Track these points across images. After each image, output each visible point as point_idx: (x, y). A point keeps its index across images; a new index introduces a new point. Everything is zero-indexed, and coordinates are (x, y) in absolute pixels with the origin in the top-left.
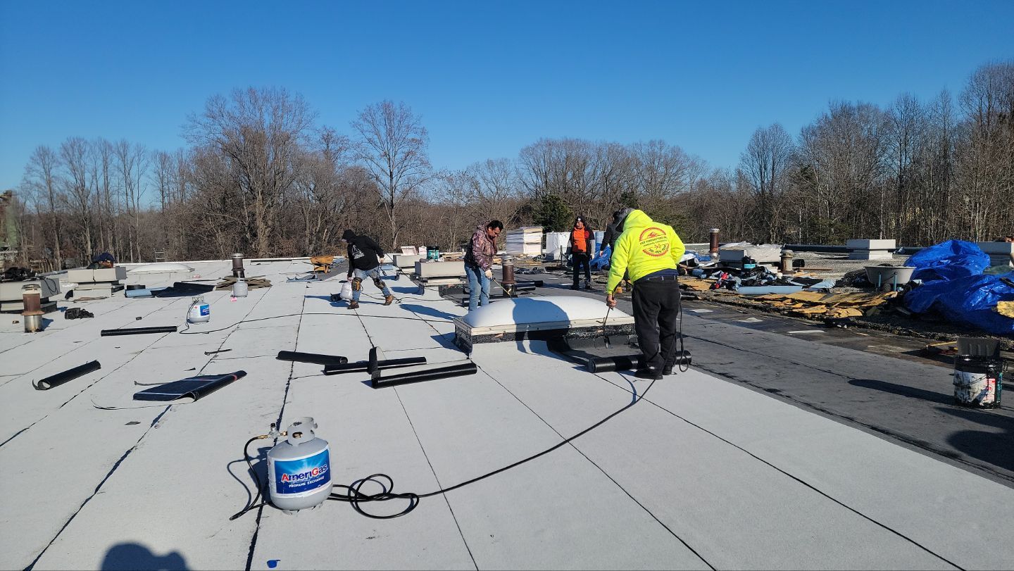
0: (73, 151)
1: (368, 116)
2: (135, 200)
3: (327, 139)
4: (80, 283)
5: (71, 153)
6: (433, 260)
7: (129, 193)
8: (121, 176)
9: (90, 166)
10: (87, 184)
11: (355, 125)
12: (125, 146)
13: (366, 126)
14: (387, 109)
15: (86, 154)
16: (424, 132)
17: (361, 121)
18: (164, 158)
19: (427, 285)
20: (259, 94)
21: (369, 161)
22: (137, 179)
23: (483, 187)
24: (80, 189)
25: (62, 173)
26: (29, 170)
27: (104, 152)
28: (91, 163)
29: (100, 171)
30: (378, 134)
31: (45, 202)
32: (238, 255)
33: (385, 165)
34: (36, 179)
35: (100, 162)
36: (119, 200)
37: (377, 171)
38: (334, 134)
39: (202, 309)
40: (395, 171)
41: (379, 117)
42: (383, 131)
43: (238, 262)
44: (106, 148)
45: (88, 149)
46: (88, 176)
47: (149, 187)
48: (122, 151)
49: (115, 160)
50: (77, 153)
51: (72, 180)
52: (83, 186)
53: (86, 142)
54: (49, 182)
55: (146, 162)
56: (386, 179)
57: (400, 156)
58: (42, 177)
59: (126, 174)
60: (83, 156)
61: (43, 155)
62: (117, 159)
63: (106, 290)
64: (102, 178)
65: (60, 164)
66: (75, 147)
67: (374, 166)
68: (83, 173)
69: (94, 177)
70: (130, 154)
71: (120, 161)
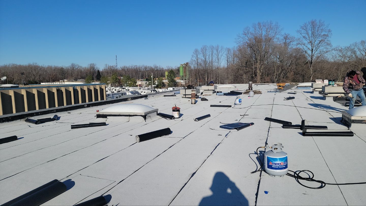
0: (204, 49)
1: (304, 28)
2: (220, 64)
3: (286, 38)
4: (205, 90)
5: (203, 50)
6: (331, 86)
7: (218, 62)
8: (216, 56)
9: (208, 54)
10: (207, 60)
11: (298, 31)
12: (218, 47)
13: (303, 31)
14: (313, 24)
15: (207, 50)
16: (329, 31)
17: (301, 29)
18: (229, 50)
19: (327, 96)
20: (261, 24)
21: (303, 45)
22: (220, 57)
23: (358, 53)
24: (205, 61)
25: (201, 57)
26: (193, 56)
27: (212, 49)
28: (208, 53)
29: (211, 55)
30: (308, 34)
31: (196, 65)
32: (251, 82)
33: (310, 46)
34: (194, 59)
35: (211, 52)
36: (215, 64)
37: (306, 49)
38: (289, 36)
39: (239, 100)
40: (314, 49)
41: (309, 27)
42: (310, 32)
43: (251, 84)
44: (212, 48)
45: (208, 49)
46: (207, 57)
47: (224, 60)
48: (217, 49)
49: (215, 52)
50: (205, 50)
51: (203, 59)
52: (206, 60)
53: (207, 47)
54: (197, 60)
55: (223, 51)
56: (310, 52)
57: (317, 42)
58: (196, 58)
59: (218, 56)
60: (206, 51)
61: (196, 51)
62: (215, 51)
63: (211, 93)
64: (211, 57)
65: (200, 54)
66: (205, 48)
67: (305, 47)
68: (206, 56)
69: (209, 57)
70: (219, 49)
71: (216, 52)
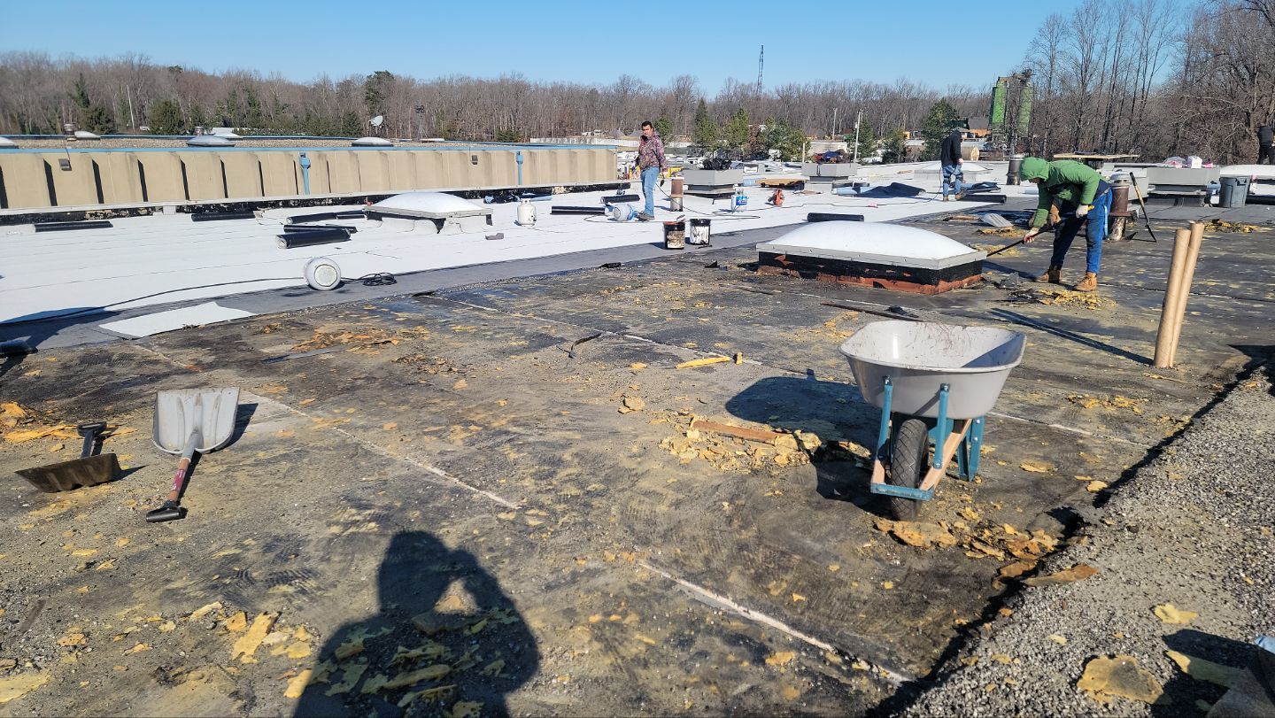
0: (1088, 16)
2: (1147, 78)
4: (810, 177)
5: (1084, 19)
7: (1142, 70)
8: (1138, 45)
9: (1103, 34)
10: (1094, 57)
15: (1102, 19)
22: (1156, 49)
25: (1070, 48)
26: (1036, 43)
27: (1123, 15)
28: (1104, 31)
29: (1113, 41)
34: (1040, 55)
35: (1115, 29)
44: (1126, 9)
46: (1098, 48)
47: (1171, 60)
48: (1145, 11)
49: (1135, 25)
50: (1090, 20)
51: (1078, 54)
52: (1089, 61)
54: (1052, 59)
58: (1046, 54)
59: (1145, 43)
60: (1097, 23)
61: (1054, 28)
62: (1137, 22)
63: (827, 185)
64: (1113, 50)
65: (1069, 35)
66: (1091, 12)
68: (1092, 45)
69: (1105, 50)
70: (1156, 15)
71: (1141, 27)
